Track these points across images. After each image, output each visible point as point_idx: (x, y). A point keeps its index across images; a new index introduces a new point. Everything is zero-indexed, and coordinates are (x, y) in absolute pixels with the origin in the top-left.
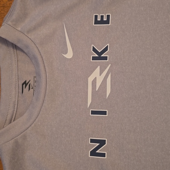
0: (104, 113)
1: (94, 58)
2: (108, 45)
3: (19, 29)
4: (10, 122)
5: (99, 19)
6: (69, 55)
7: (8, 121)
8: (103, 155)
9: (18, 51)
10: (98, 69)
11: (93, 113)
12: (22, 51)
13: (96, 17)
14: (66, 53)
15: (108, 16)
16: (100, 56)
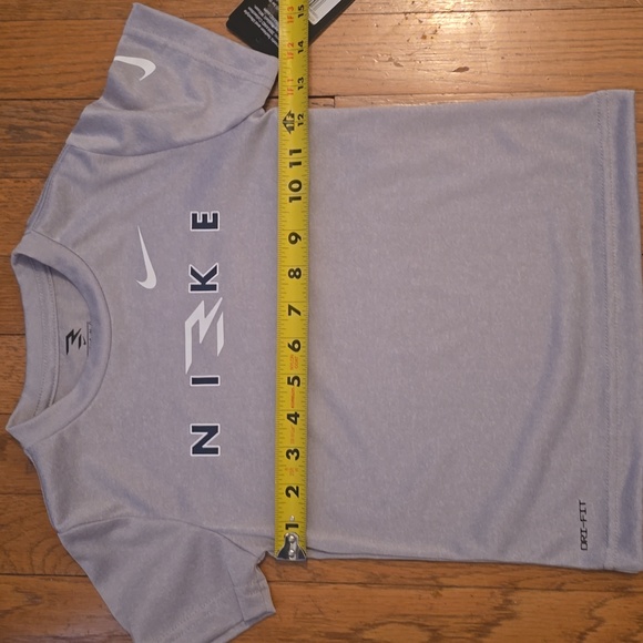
0: (215, 381)
1: (194, 288)
2: (217, 264)
3: (58, 239)
4: (47, 406)
5: (200, 220)
6: (150, 282)
7: (42, 405)
8: (215, 451)
9: (55, 278)
10: (202, 306)
11: (195, 381)
12: (63, 276)
13: (195, 216)
14: (144, 278)
15: (215, 216)
16: (203, 285)
